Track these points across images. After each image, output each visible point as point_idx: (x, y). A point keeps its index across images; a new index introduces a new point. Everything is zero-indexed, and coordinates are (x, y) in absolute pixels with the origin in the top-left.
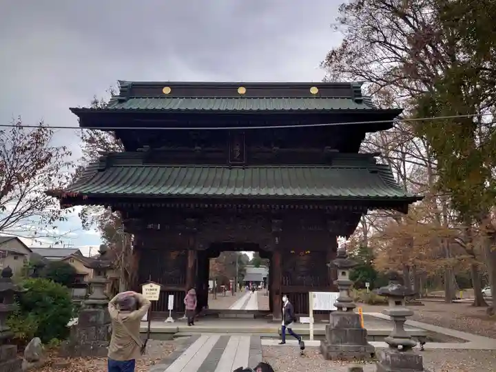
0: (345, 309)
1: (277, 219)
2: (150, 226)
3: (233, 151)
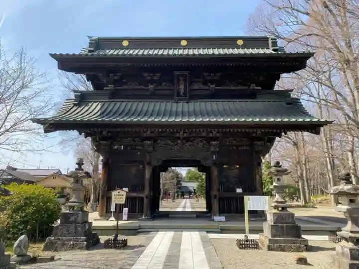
0: (280, 209)
1: (214, 141)
2: (116, 147)
3: (179, 88)
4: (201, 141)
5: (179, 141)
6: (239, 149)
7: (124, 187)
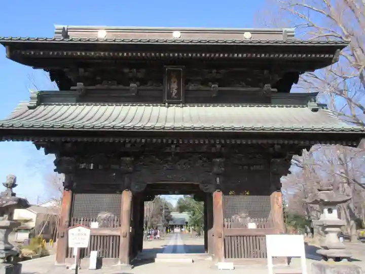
1: (218, 158)
2: (82, 166)
3: (170, 88)
4: (200, 158)
6: (252, 168)
7: (92, 221)
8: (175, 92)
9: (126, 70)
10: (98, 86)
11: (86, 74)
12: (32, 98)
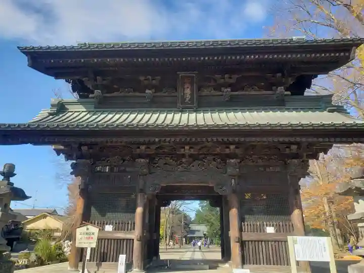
1: (233, 159)
2: (98, 169)
3: (184, 94)
4: (214, 160)
5: (184, 160)
6: (268, 170)
7: (107, 224)
8: (188, 97)
9: (142, 78)
10: (115, 94)
11: (105, 82)
12: (53, 106)
